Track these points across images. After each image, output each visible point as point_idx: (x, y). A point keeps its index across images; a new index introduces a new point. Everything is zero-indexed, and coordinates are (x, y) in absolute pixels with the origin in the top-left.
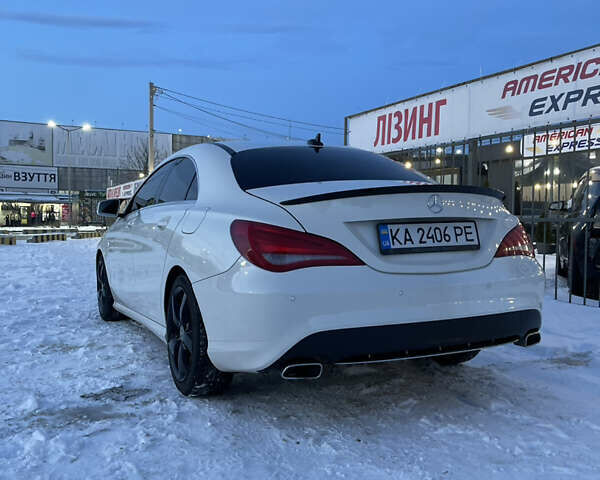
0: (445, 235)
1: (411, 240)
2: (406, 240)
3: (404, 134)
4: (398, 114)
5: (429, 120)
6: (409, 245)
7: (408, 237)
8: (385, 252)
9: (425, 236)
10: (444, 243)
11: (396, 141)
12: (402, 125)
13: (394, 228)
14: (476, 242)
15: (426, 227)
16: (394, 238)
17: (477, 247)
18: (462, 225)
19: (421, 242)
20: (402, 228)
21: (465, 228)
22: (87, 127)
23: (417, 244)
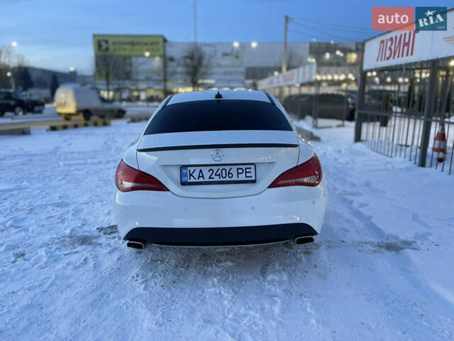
0: (229, 173)
1: (203, 176)
2: (199, 177)
3: (393, 54)
4: (391, 39)
5: (408, 45)
6: (201, 180)
7: (201, 175)
8: (183, 184)
9: (214, 174)
10: (227, 179)
11: (388, 58)
12: (393, 48)
13: (192, 169)
14: (253, 178)
15: (215, 169)
16: (191, 175)
17: (254, 182)
18: (244, 167)
19: (210, 178)
20: (198, 169)
21: (246, 169)
22: (254, 45)
23: (207, 179)
